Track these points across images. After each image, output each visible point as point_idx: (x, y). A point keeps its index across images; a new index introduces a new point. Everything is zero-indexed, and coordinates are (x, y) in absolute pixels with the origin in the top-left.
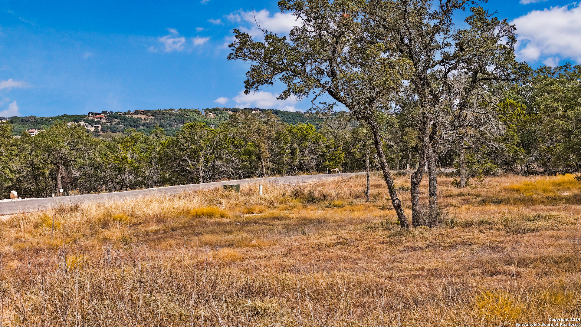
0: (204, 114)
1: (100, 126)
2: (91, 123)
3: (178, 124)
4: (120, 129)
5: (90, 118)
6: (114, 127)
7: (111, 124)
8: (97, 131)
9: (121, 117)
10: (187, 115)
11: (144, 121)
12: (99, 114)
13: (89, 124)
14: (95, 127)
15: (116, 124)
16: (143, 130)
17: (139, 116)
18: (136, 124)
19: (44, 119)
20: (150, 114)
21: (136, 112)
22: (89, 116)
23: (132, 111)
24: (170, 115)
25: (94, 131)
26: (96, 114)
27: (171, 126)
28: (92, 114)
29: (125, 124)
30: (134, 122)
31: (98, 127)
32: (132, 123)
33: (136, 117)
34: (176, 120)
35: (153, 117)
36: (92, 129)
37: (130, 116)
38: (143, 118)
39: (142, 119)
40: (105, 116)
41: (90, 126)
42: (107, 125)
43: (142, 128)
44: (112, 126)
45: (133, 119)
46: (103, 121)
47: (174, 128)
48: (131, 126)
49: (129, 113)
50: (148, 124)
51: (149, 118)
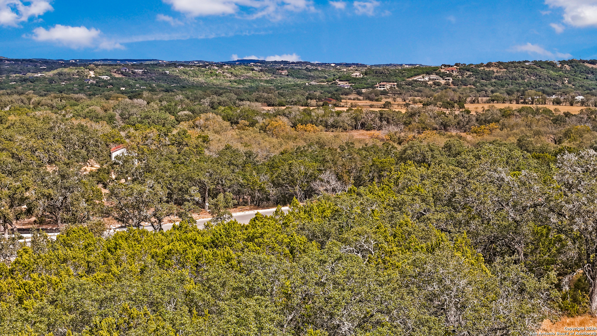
0: (559, 66)
1: (451, 79)
2: (443, 76)
3: (531, 76)
4: (471, 82)
5: (443, 71)
6: (466, 80)
7: (463, 77)
8: (448, 84)
9: (473, 70)
10: (541, 67)
11: (496, 74)
12: (452, 66)
13: (440, 77)
14: (446, 80)
15: (467, 77)
16: (495, 82)
17: (491, 69)
18: (488, 76)
19: (398, 71)
20: (502, 67)
21: (489, 65)
22: (441, 68)
23: (485, 64)
24: (523, 67)
25: (445, 84)
26: (449, 66)
27: (523, 79)
28: (445, 66)
29: (477, 76)
30: (486, 75)
31: (449, 80)
32: (484, 76)
33: (488, 70)
34: (529, 73)
35: (505, 70)
36: (443, 82)
37: (482, 68)
38: (495, 70)
39: (494, 72)
40: (457, 69)
41: (441, 79)
42: (459, 77)
43: (494, 80)
44: (464, 79)
45: (485, 71)
46: (455, 74)
47: (526, 81)
48: (483, 79)
49: (481, 65)
50: (500, 77)
51: (502, 70)
